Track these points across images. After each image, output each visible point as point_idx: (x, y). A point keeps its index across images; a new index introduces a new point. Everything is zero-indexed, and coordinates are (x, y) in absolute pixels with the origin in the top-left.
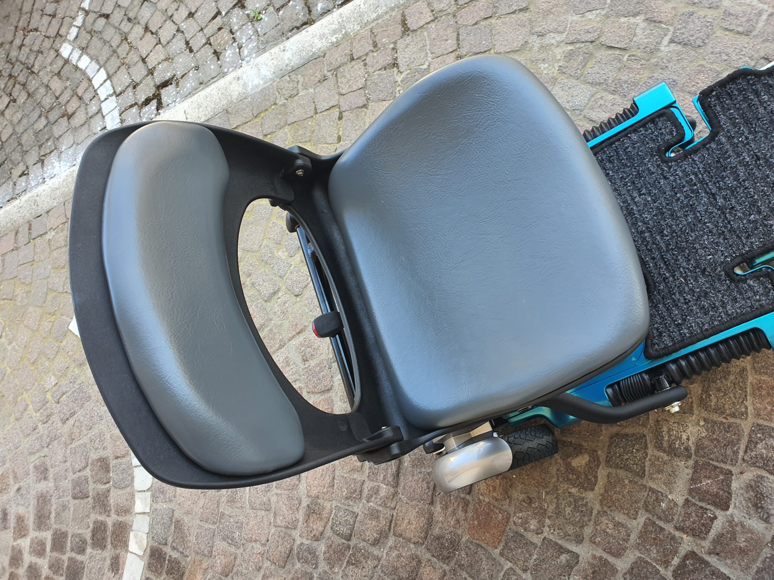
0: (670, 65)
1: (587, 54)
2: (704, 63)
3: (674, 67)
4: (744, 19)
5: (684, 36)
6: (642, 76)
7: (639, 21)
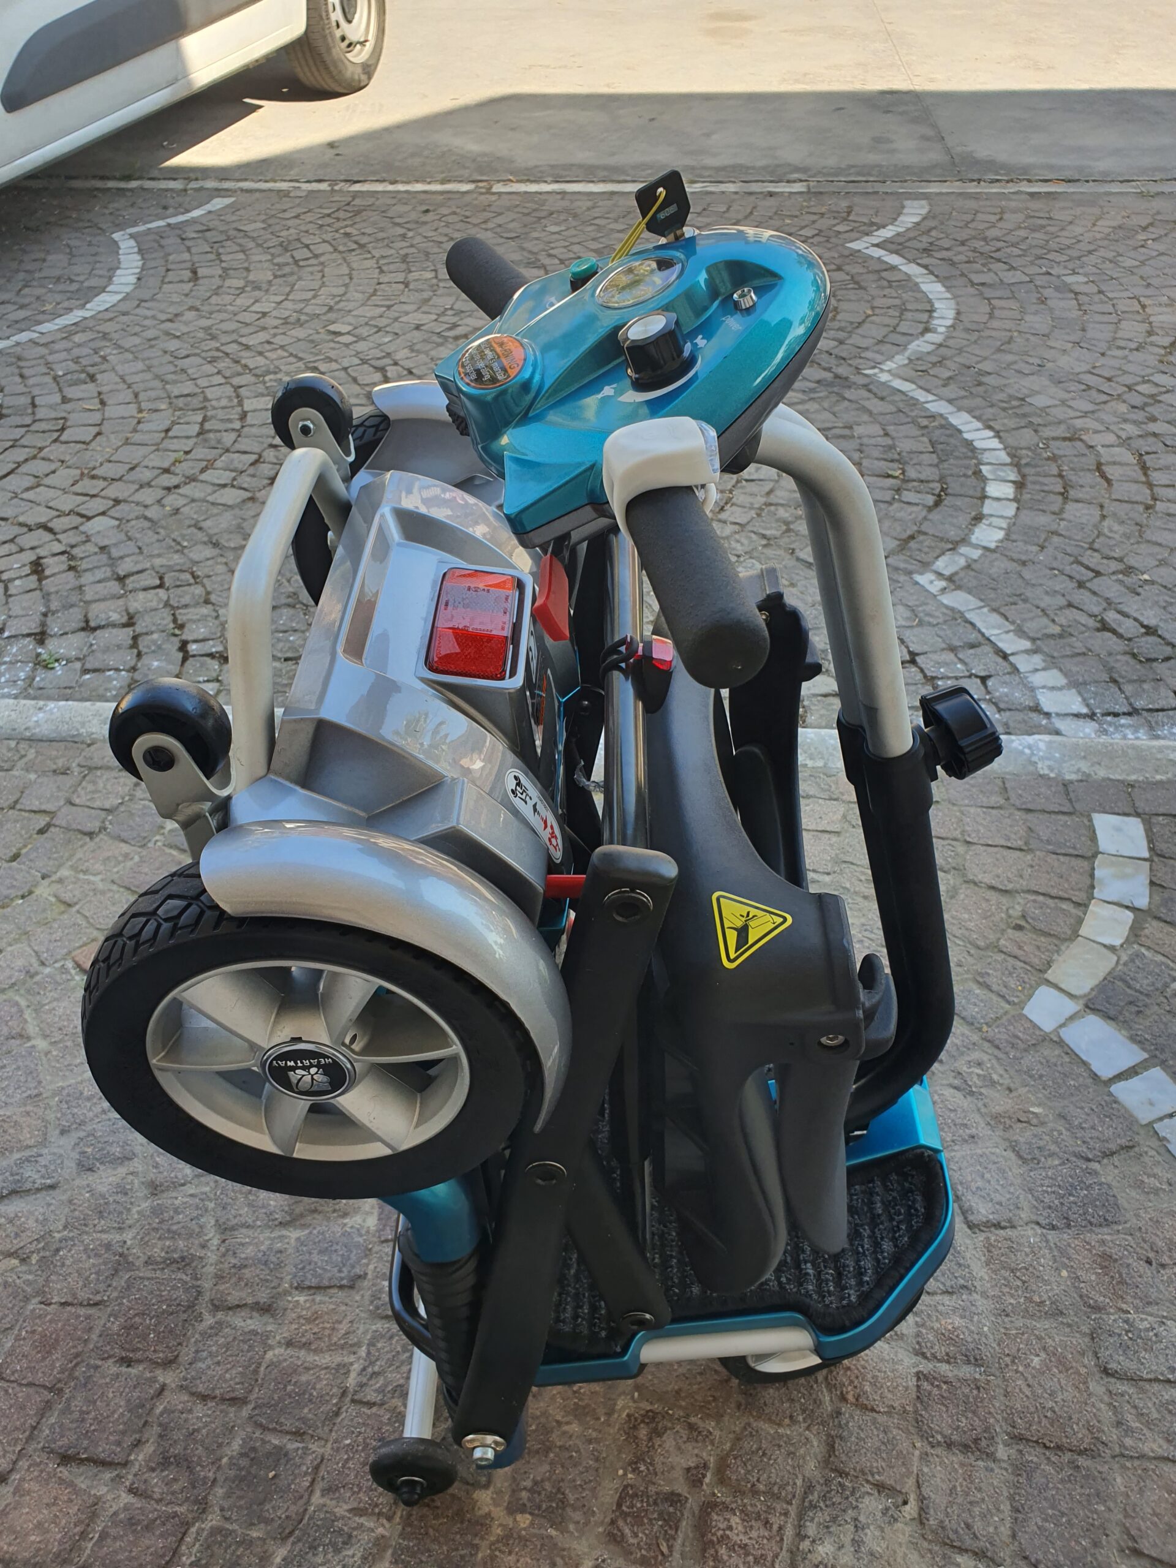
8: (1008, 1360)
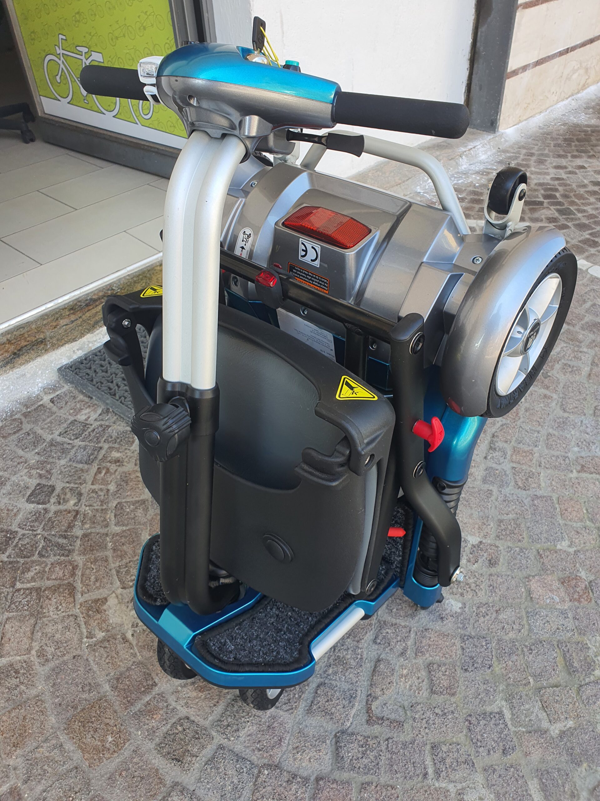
0: (482, 687)
1: (574, 671)
2: (453, 699)
3: (477, 686)
4: (448, 761)
5: (493, 722)
6: (500, 666)
7: (553, 727)
8: (123, 728)
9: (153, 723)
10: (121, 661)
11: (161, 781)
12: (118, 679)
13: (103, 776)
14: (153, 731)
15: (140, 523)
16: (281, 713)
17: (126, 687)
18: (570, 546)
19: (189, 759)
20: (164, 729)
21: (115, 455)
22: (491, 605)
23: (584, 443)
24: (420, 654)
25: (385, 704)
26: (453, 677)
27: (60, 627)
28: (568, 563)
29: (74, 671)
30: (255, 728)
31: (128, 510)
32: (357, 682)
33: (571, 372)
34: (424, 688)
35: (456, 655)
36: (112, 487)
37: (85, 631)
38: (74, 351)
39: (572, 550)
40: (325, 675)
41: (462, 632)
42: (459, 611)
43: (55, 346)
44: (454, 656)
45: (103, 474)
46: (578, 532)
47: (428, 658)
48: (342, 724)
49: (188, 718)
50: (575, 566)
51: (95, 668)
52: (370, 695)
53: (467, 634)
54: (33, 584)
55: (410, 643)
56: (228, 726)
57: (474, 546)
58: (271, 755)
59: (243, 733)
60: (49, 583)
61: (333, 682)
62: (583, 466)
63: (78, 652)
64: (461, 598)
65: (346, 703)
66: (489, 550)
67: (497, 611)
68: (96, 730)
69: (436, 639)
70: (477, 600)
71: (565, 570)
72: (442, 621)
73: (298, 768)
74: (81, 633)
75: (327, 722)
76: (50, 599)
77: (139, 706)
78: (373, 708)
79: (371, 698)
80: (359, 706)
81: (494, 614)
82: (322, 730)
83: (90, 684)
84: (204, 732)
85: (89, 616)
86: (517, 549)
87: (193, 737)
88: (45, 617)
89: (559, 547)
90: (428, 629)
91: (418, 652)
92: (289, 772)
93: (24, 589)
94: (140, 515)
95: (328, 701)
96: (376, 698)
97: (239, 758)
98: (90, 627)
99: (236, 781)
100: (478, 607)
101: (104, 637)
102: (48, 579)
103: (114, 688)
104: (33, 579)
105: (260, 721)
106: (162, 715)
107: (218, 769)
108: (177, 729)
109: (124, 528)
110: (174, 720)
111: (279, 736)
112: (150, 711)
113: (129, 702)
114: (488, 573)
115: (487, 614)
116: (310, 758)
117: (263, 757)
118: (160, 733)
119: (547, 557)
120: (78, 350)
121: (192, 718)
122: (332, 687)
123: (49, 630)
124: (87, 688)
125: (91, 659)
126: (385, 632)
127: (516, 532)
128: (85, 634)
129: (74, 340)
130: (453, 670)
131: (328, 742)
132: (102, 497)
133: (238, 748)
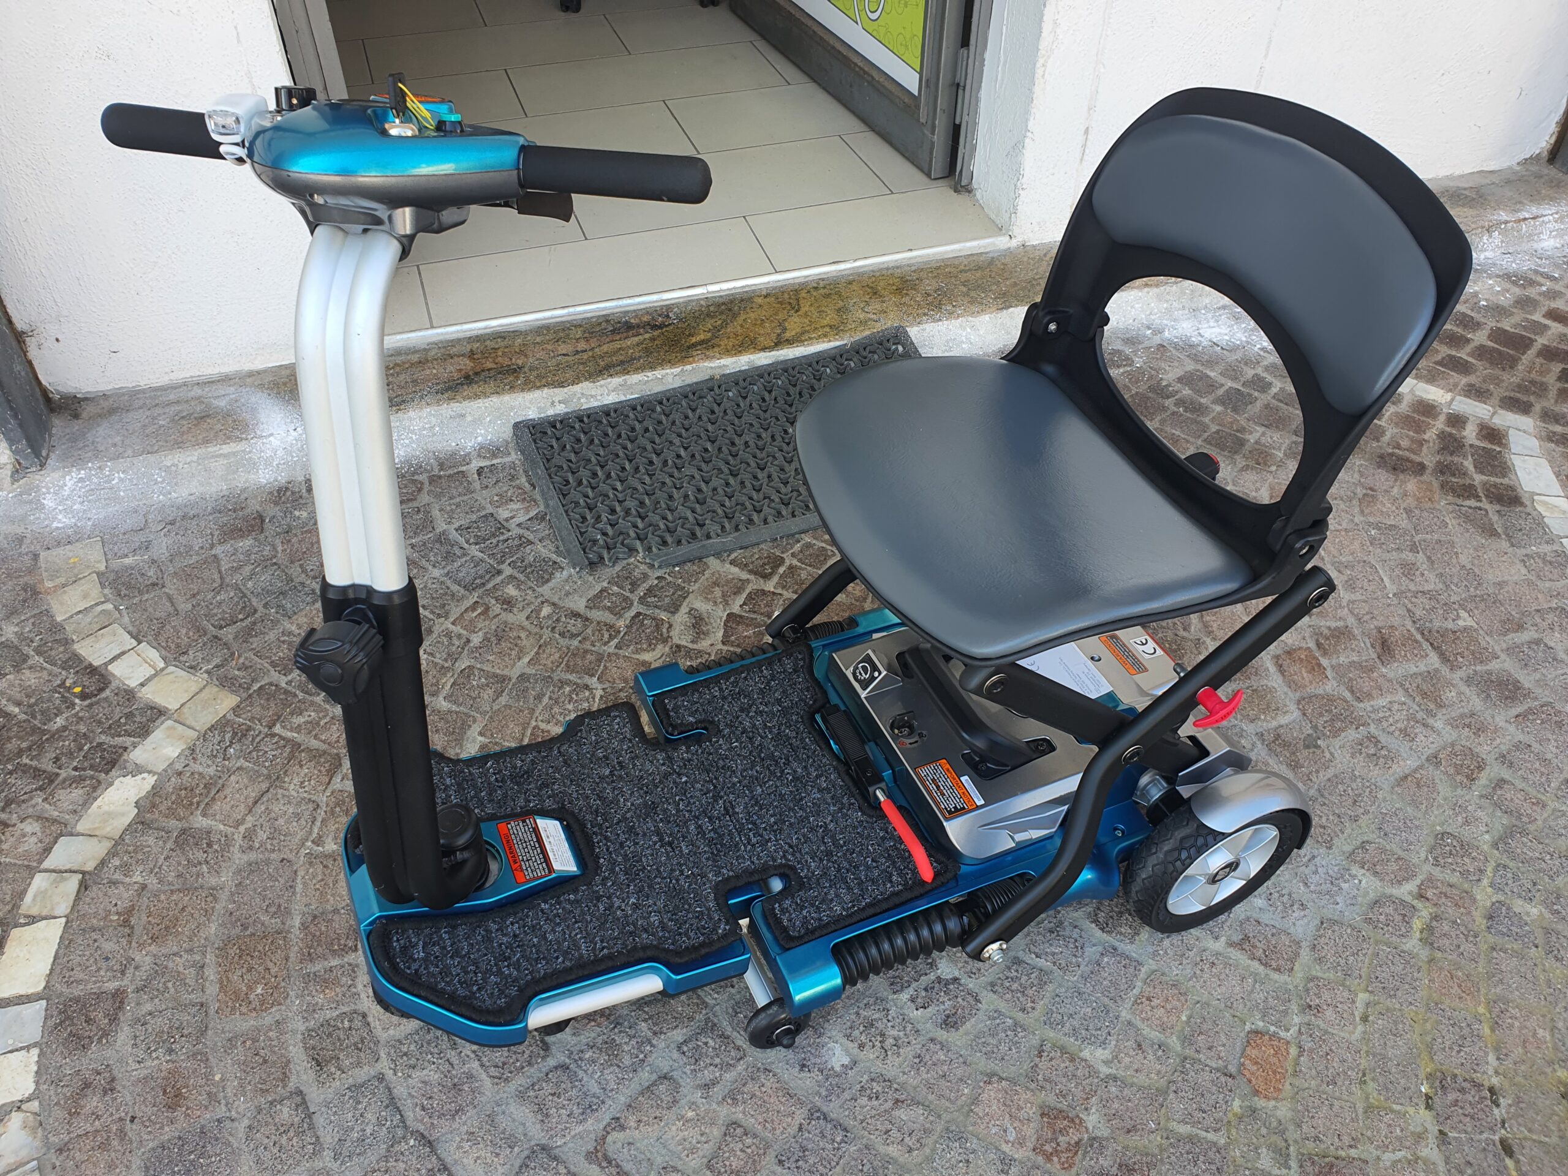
8: (283, 984)
9: (320, 999)
10: (333, 895)
11: (285, 1078)
12: (315, 917)
13: (223, 1032)
14: (312, 1009)
15: (477, 710)
16: (484, 1076)
17: (318, 933)
18: (1106, 1063)
19: (333, 1070)
20: (329, 1014)
21: (511, 591)
22: (895, 1086)
23: (1285, 899)
24: (729, 1101)
25: (629, 1144)
26: (754, 1161)
27: (291, 810)
28: (1080, 1088)
29: (271, 877)
30: (436, 1077)
31: (475, 683)
32: (612, 1090)
33: (1368, 756)
34: (701, 1153)
35: (782, 1133)
36: (476, 639)
37: (316, 830)
38: (553, 403)
39: (1105, 1070)
40: (576, 1057)
41: (818, 1104)
42: (838, 1068)
43: (530, 385)
44: (778, 1132)
45: (475, 614)
46: (1139, 1045)
47: (738, 1113)
48: (551, 1138)
49: (364, 1016)
50: (1088, 1098)
51: (299, 888)
52: (618, 1119)
53: (825, 1109)
54: (295, 735)
55: (729, 1076)
56: (405, 1054)
57: (939, 979)
58: (432, 1124)
59: (418, 1074)
60: (314, 744)
61: (581, 1074)
62: (1246, 938)
63: (291, 857)
64: (856, 1050)
65: (577, 1111)
66: (959, 1000)
67: (897, 1101)
68: (249, 970)
69: (770, 1091)
70: (878, 1067)
71: (1064, 1097)
72: (801, 1070)
73: (456, 1161)
74: (310, 833)
75: (534, 1123)
76: (301, 766)
77: (318, 967)
78: (609, 1139)
79: (618, 1124)
80: (593, 1125)
81: (890, 1104)
82: (520, 1130)
83: (279, 906)
84: (372, 1046)
85: (333, 812)
86: (1009, 1022)
87: (355, 1044)
88: (281, 787)
89: (1086, 1054)
90: (770, 1071)
91: (732, 1097)
92: (439, 1158)
93: (280, 736)
94: (486, 697)
95: (553, 1095)
96: (623, 1128)
97: (393, 1103)
98: (325, 830)
99: (368, 1131)
100: (872, 1080)
101: (334, 852)
102: (316, 737)
103: (304, 927)
104: (298, 729)
105: (449, 1072)
106: (337, 995)
107: (359, 1102)
108: (342, 1022)
109: (454, 708)
110: (345, 1009)
111: (460, 1105)
112: (325, 981)
113: (309, 954)
114: (931, 1035)
115: (877, 1098)
116: (478, 1158)
117: (422, 1121)
118: (320, 1017)
119: (1051, 1060)
120: (560, 402)
121: (370, 1019)
122: (573, 1078)
123: (276, 808)
124: (273, 909)
125: (301, 873)
126: (704, 1040)
127: (1030, 992)
128: (314, 835)
129: (561, 385)
130: (762, 1151)
131: (516, 1149)
132: (454, 649)
133: (400, 1091)
